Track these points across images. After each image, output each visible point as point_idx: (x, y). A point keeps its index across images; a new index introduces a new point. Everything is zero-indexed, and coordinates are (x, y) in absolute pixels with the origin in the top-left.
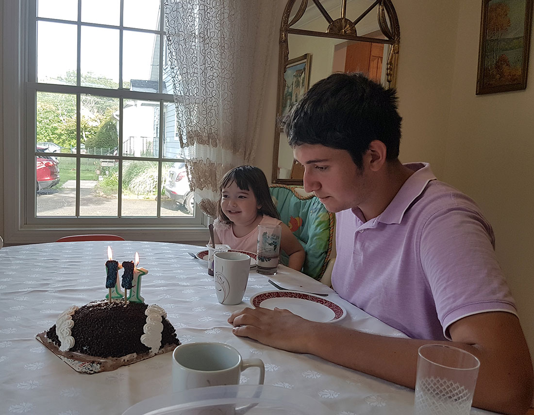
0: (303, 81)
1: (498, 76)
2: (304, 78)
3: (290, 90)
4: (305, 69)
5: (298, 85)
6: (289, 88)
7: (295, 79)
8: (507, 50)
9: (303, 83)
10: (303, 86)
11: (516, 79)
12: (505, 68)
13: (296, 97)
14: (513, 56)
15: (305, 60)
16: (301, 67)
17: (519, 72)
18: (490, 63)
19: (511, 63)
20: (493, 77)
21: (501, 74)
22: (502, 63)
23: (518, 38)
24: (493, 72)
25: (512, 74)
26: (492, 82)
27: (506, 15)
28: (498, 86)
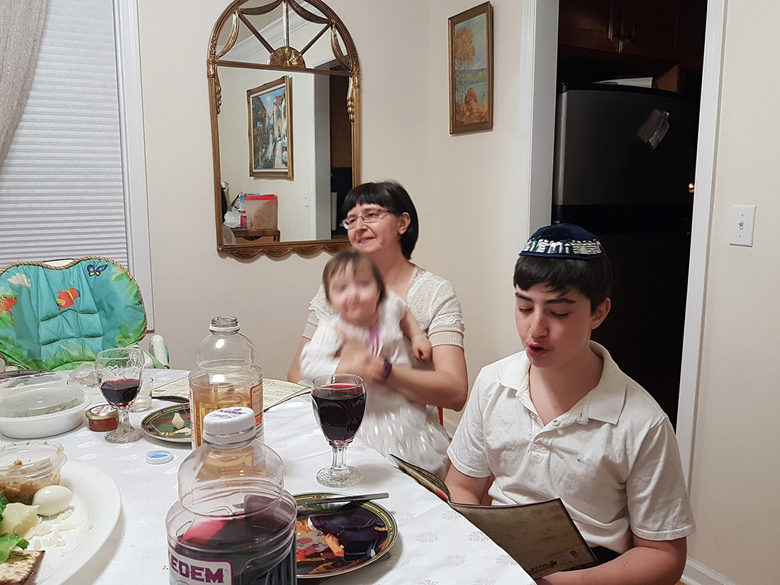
0: (285, 110)
1: (468, 113)
2: (285, 107)
3: (271, 123)
4: (284, 94)
5: (279, 116)
6: (270, 119)
7: (276, 107)
8: (473, 83)
9: (284, 113)
10: (285, 117)
11: (484, 117)
12: (473, 104)
13: (279, 131)
14: (480, 89)
15: (284, 84)
16: (280, 93)
17: (486, 110)
18: (460, 98)
19: (478, 99)
20: (464, 114)
21: (471, 110)
22: (471, 98)
23: (482, 70)
24: (464, 107)
25: (480, 111)
26: (464, 120)
27: (471, 42)
28: (469, 125)
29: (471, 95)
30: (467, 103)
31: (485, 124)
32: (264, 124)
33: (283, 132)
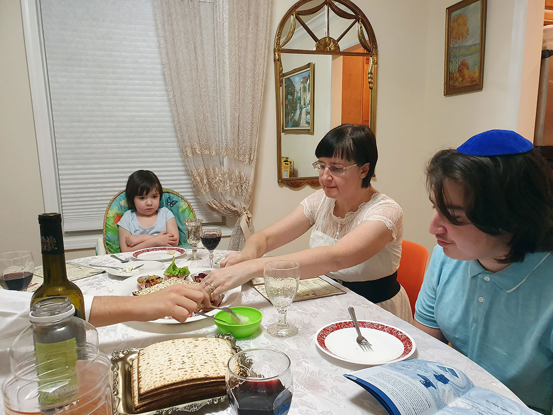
0: (309, 86)
1: (460, 79)
2: (309, 84)
3: (299, 95)
4: (309, 76)
5: (305, 90)
6: (298, 93)
7: (302, 85)
8: (466, 55)
9: (309, 89)
11: (475, 81)
12: (466, 72)
14: (471, 61)
15: (309, 69)
16: (306, 75)
17: (477, 75)
18: (454, 67)
19: (470, 68)
20: (457, 80)
21: (463, 77)
22: (464, 67)
23: (475, 45)
24: (457, 75)
25: (471, 76)
26: (456, 84)
27: (466, 25)
28: (461, 88)
29: (464, 65)
30: (460, 71)
31: (476, 85)
32: (293, 97)
33: (307, 101)
